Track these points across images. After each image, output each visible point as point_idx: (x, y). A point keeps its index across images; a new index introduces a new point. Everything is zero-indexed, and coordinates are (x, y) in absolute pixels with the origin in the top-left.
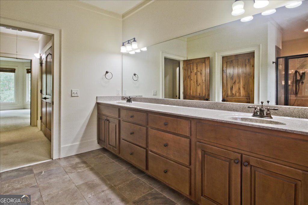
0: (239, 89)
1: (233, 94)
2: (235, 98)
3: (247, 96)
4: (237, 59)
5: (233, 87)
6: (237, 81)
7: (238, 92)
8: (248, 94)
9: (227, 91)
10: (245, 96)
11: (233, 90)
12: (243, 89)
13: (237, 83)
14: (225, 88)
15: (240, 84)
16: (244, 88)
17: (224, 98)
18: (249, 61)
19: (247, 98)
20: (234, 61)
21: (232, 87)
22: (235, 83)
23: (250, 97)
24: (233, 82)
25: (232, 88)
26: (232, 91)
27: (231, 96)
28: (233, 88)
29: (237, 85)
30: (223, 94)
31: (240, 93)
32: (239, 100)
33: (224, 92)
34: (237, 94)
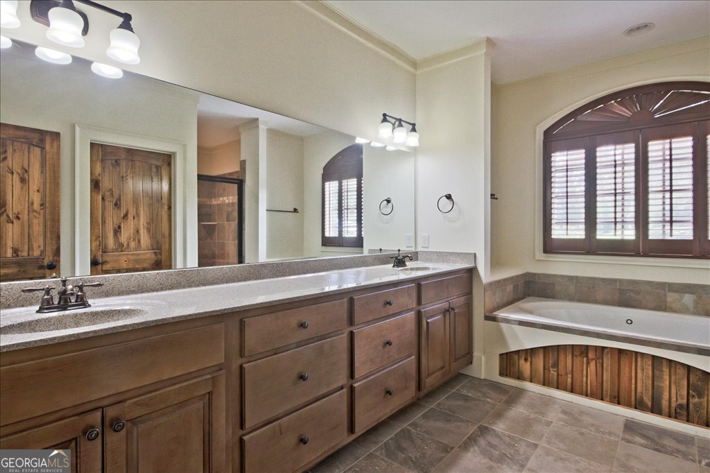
0: (137, 232)
1: (121, 245)
2: (128, 254)
3: (155, 247)
4: (132, 161)
5: (122, 226)
6: (132, 213)
7: (134, 240)
8: (158, 243)
9: (104, 236)
10: (150, 247)
11: (121, 236)
12: (145, 231)
13: (130, 216)
14: (97, 230)
15: (139, 220)
16: (149, 230)
17: (95, 256)
18: (157, 171)
19: (155, 253)
20: (123, 163)
21: (119, 227)
22: (126, 216)
23: (161, 249)
24: (122, 216)
25: (117, 230)
26: (118, 238)
27: (117, 249)
28: (122, 229)
29: (131, 223)
30: (94, 245)
31: (139, 241)
32: (138, 258)
33: (96, 240)
34: (133, 244)
